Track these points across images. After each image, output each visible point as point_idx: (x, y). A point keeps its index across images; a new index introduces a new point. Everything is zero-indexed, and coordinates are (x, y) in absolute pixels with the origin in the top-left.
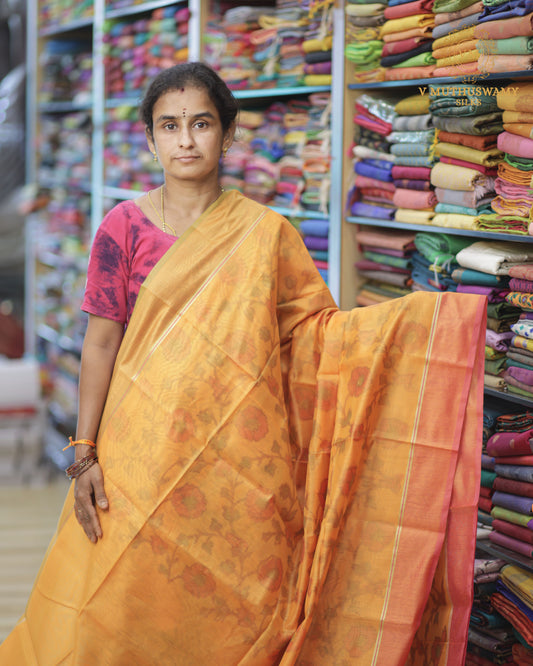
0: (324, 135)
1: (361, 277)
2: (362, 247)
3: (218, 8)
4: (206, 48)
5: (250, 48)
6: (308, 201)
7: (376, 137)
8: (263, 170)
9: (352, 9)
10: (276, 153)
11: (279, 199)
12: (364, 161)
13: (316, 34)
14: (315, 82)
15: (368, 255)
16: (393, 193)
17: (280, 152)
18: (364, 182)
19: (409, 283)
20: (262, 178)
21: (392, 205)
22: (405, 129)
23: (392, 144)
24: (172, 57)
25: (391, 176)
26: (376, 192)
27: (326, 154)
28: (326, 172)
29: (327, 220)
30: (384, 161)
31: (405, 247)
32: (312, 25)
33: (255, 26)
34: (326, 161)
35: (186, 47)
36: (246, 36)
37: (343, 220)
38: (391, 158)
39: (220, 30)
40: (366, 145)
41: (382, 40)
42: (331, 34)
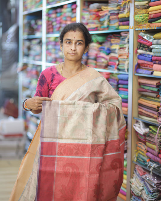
0: (126, 46)
1: (140, 94)
2: (140, 84)
3: (87, 4)
4: (82, 17)
5: (99, 17)
6: (120, 68)
7: (145, 46)
8: (103, 58)
9: (137, 3)
10: (108, 52)
11: (109, 67)
12: (141, 54)
13: (124, 12)
14: (123, 28)
15: (142, 86)
16: (153, 66)
17: (109, 52)
18: (141, 62)
19: (158, 96)
20: (103, 60)
21: (153, 70)
22: (157, 44)
23: (152, 49)
24: (70, 21)
25: (152, 60)
26: (146, 65)
27: (127, 52)
28: (127, 58)
29: (128, 75)
30: (149, 55)
31: (157, 84)
32: (122, 9)
33: (100, 9)
34: (127, 55)
35: (75, 17)
36: (97, 13)
37: (133, 75)
38: (152, 54)
39: (87, 11)
40: (142, 49)
41: (149, 14)
42: (129, 11)
